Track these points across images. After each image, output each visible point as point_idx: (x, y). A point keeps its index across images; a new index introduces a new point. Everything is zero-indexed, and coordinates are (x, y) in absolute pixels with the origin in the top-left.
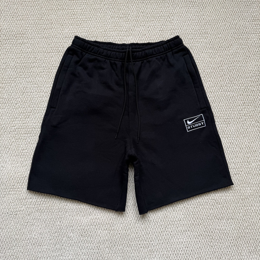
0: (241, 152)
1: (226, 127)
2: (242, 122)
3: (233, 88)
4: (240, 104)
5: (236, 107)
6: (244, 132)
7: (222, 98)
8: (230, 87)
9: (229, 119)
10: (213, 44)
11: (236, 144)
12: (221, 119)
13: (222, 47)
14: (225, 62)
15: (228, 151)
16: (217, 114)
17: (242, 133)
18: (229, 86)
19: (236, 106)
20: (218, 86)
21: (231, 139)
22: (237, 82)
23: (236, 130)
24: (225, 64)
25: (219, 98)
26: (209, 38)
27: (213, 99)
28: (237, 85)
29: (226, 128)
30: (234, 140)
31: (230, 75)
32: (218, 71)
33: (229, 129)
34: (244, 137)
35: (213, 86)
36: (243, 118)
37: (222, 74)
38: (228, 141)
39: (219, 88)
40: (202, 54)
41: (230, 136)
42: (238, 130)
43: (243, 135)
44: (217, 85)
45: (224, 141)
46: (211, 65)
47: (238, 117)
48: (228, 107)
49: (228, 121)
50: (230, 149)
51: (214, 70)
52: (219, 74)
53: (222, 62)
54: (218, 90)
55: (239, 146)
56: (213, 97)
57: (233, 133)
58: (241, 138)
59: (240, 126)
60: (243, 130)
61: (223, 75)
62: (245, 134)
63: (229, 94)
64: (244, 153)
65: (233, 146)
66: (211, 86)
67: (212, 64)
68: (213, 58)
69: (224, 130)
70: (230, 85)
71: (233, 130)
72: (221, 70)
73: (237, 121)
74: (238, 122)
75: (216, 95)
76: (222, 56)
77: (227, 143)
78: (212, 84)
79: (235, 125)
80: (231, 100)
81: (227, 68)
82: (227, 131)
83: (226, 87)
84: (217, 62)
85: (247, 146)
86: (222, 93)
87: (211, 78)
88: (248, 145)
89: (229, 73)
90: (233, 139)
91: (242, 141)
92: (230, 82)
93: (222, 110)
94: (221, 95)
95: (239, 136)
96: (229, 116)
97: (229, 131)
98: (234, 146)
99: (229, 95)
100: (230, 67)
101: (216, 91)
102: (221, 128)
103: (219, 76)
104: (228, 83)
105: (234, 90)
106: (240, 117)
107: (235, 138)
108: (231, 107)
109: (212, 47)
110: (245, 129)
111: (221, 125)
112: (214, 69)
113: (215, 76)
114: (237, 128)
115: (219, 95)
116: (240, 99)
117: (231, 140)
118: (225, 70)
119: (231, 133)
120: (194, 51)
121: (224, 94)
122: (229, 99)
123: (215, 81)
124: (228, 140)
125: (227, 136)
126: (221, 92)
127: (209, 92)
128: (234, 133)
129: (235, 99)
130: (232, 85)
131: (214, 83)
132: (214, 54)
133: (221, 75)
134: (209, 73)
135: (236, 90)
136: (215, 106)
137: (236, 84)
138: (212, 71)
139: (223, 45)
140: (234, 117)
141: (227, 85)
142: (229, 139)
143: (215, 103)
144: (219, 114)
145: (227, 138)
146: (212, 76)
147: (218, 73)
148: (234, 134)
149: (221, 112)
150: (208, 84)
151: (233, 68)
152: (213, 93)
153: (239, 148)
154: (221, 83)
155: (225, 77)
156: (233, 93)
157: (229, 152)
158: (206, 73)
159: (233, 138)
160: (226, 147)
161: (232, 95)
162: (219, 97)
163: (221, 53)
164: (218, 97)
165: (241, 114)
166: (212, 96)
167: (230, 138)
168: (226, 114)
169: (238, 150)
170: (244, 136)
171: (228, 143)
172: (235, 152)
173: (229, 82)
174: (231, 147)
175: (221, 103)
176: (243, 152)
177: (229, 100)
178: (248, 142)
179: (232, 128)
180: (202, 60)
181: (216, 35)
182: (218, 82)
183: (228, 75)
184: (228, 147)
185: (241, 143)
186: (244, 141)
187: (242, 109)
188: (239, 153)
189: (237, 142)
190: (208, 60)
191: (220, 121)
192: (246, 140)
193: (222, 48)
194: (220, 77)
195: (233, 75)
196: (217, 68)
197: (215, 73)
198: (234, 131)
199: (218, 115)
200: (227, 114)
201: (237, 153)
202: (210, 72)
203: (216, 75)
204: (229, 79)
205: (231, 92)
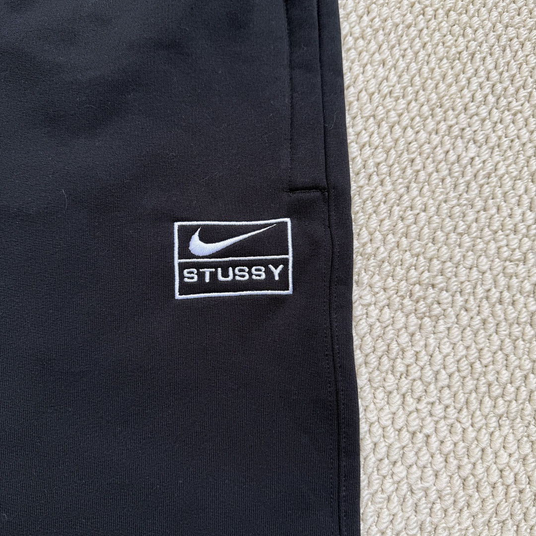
0: (461, 503)
1: (412, 329)
2: (511, 325)
3: (500, 133)
4: (521, 227)
5: (496, 232)
6: (511, 389)
7: (431, 168)
8: (488, 124)
9: (442, 290)
11: (448, 447)
12: (390, 280)
15: (388, 482)
16: (378, 243)
17: (496, 391)
18: (484, 112)
19: (495, 228)
20: (422, 99)
21: (425, 412)
22: (527, 105)
23: (464, 364)
25: (413, 161)
27: (381, 157)
28: (526, 120)
29: (412, 335)
30: (437, 422)
31: (502, 62)
33: (426, 346)
34: (500, 417)
35: (398, 91)
36: (520, 306)
37: (459, 49)
38: (403, 418)
39: (425, 108)
41: (419, 387)
42: (477, 365)
43: (500, 401)
44: (417, 93)
45: (382, 409)
47: (495, 295)
48: (448, 220)
49: (429, 300)
50: (400, 470)
51: (421, 17)
52: (444, 43)
54: (418, 119)
55: (459, 467)
56: (380, 150)
57: (443, 375)
58: (486, 417)
59: (495, 348)
60: (505, 375)
61: (465, 54)
62: (514, 404)
63: (472, 155)
64: (481, 520)
65: (425, 458)
69: (394, 345)
70: (490, 112)
71: (450, 360)
73: (486, 312)
74: (484, 322)
75: (402, 142)
77: (390, 430)
78: (393, 79)
79: (468, 332)
80: (476, 191)
81: (490, 25)
82: (409, 354)
83: (463, 116)
85: (510, 480)
86: (436, 139)
87: (397, 52)
88: (516, 475)
89: (497, 50)
90: (431, 415)
91: (484, 438)
92: (491, 99)
93: (414, 229)
94: (426, 147)
95: (474, 405)
96: (442, 273)
97: (424, 358)
98: (428, 456)
99: (473, 159)
100: (510, 29)
101: (405, 121)
102: (377, 331)
103: (441, 50)
104: (479, 96)
105: (506, 143)
106: (506, 294)
107: (447, 407)
108: (469, 227)
110: (518, 374)
111: (386, 310)
113: (417, 48)
114: (473, 351)
115: (414, 146)
116: (525, 197)
117: (423, 420)
118: (481, 32)
119: (429, 374)
121: (448, 146)
122: (468, 185)
123: (413, 71)
124: (401, 412)
125: (405, 383)
126: (433, 136)
127: (368, 119)
128: (450, 376)
129: (499, 192)
130: (496, 115)
131: (406, 78)
133: (453, 51)
134: (389, 24)
135: (517, 144)
136: (379, 196)
137: (519, 115)
140: (468, 288)
141: (472, 109)
142: (412, 408)
143: (382, 183)
144: (389, 247)
145: (404, 396)
146: (406, 45)
147: (437, 35)
148: (449, 387)
149: (404, 242)
150: (374, 77)
151: (524, 32)
152: (385, 127)
153: (456, 477)
154: (442, 87)
156: (497, 158)
157: (389, 486)
158: (377, 23)
159: (438, 410)
160: (382, 450)
161: (489, 167)
162: (412, 156)
164: (406, 157)
165: (514, 281)
166: (376, 139)
167: (419, 400)
168: (431, 260)
169: (448, 490)
170: (501, 409)
171: (400, 430)
172: (426, 495)
173: (486, 96)
174: (409, 462)
175: (415, 192)
176: (476, 507)
177: (462, 188)
178: (516, 456)
179: (446, 349)
182: (429, 81)
183: (489, 60)
184: (395, 455)
185: (477, 453)
186: (498, 443)
187: (525, 254)
188: (451, 511)
189: (457, 438)
191: (385, 290)
192: (511, 438)
194: (445, 61)
195: (514, 65)
197: (425, 31)
198: (452, 368)
199: (382, 249)
200: (435, 262)
201: (438, 506)
202: (398, 21)
203: (424, 45)
204: (488, 79)
205: (484, 147)
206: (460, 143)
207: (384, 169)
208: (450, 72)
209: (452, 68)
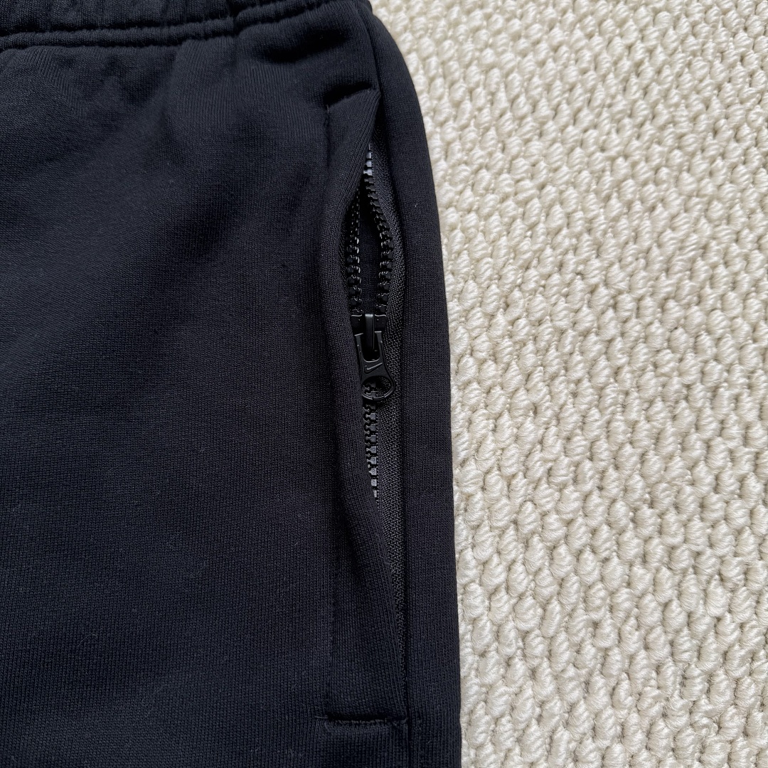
7: (633, 642)
8: (749, 541)
10: (655, 90)
13: (737, 129)
14: (738, 265)
18: (740, 518)
20: (613, 489)
24: (734, 285)
25: (596, 625)
26: (633, 36)
27: (531, 618)
32: (646, 339)
35: (563, 473)
37: (688, 379)
39: (620, 508)
40: (536, 146)
44: (603, 473)
46: (596, 263)
51: (610, 313)
52: (656, 366)
53: (714, 266)
54: (605, 531)
56: (529, 601)
61: (699, 391)
63: (716, 612)
66: (539, 470)
67: (611, 253)
68: (629, 205)
70: (752, 513)
72: (681, 337)
75: (573, 585)
76: (717, 209)
80: (728, 695)
81: (746, 328)
83: (696, 524)
84: (655, 251)
86: (643, 576)
87: (561, 387)
94: (624, 594)
101: (580, 536)
104: (729, 482)
109: (643, 110)
112: (615, 307)
113: (601, 379)
115: (599, 592)
118: (729, 342)
120: (467, 106)
121: (668, 592)
122: (710, 677)
123: (595, 429)
126: (638, 570)
127: (503, 531)
131: (580, 443)
132: (644, 170)
133: (676, 384)
134: (546, 331)
136: (528, 709)
138: (587, 317)
139: (752, 116)
143: (533, 673)
146: (579, 372)
147: (642, 352)
150: (517, 438)
152: (538, 552)
154: (654, 462)
155: (708, 411)
158: (523, 327)
162: (595, 616)
163: (720, 178)
164: (581, 617)
166: (521, 579)
173: (742, 480)
175: (601, 698)
177: (698, 686)
180: (521, 197)
181: (704, 29)
182: (628, 449)
190: (572, 205)
193: (733, 145)
194: (659, 405)
196: (648, 302)
197: (618, 344)
202: (563, 324)
203: (617, 372)
204: (746, 440)
205: (742, 593)
206: (691, 585)
207: (538, 646)
208: (670, 429)
209: (674, 418)
